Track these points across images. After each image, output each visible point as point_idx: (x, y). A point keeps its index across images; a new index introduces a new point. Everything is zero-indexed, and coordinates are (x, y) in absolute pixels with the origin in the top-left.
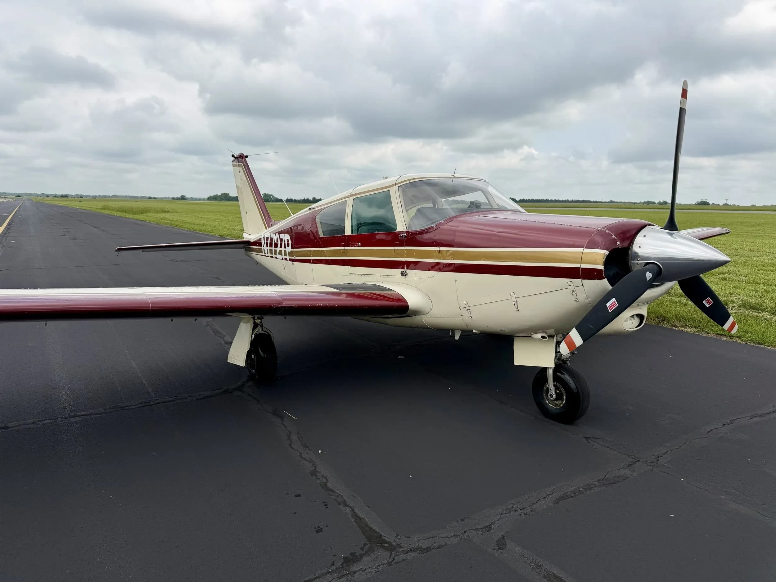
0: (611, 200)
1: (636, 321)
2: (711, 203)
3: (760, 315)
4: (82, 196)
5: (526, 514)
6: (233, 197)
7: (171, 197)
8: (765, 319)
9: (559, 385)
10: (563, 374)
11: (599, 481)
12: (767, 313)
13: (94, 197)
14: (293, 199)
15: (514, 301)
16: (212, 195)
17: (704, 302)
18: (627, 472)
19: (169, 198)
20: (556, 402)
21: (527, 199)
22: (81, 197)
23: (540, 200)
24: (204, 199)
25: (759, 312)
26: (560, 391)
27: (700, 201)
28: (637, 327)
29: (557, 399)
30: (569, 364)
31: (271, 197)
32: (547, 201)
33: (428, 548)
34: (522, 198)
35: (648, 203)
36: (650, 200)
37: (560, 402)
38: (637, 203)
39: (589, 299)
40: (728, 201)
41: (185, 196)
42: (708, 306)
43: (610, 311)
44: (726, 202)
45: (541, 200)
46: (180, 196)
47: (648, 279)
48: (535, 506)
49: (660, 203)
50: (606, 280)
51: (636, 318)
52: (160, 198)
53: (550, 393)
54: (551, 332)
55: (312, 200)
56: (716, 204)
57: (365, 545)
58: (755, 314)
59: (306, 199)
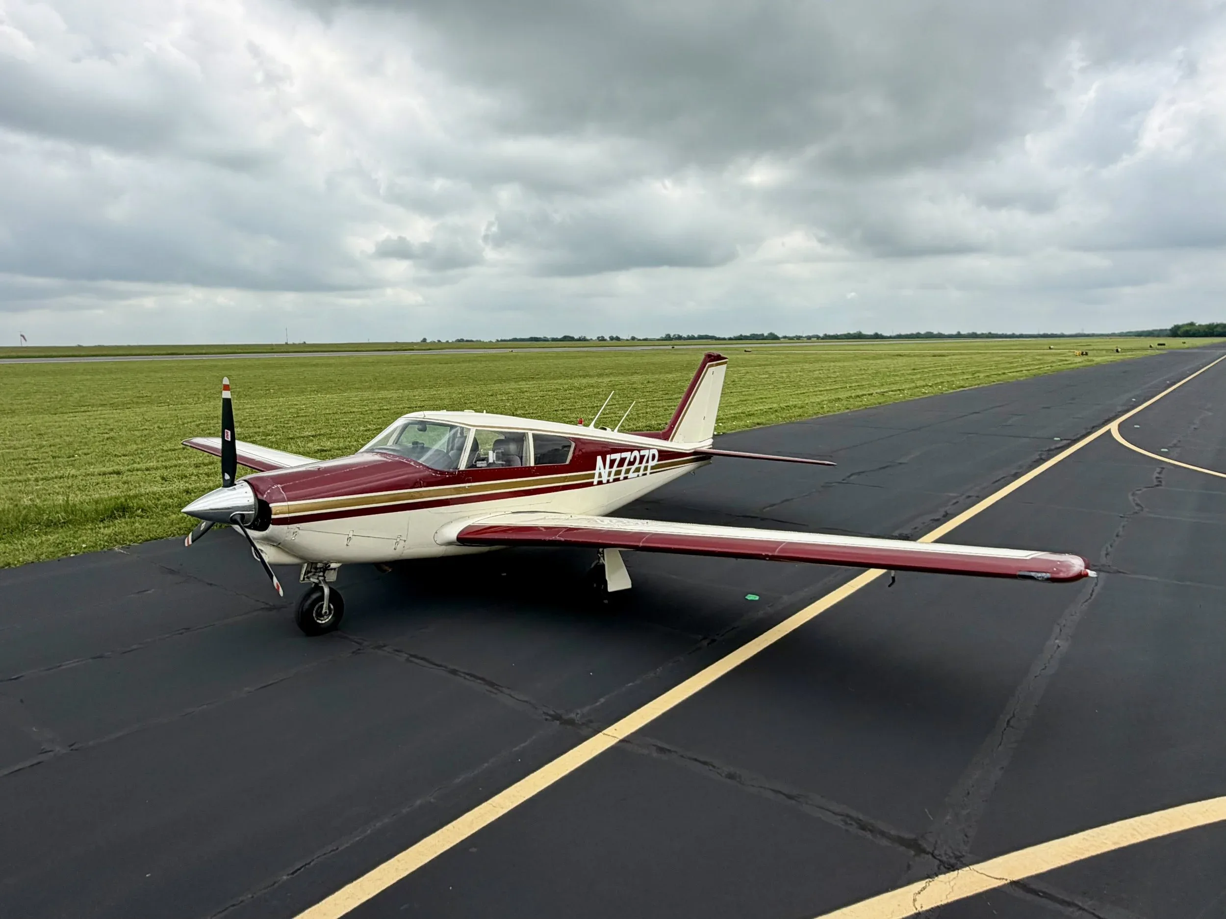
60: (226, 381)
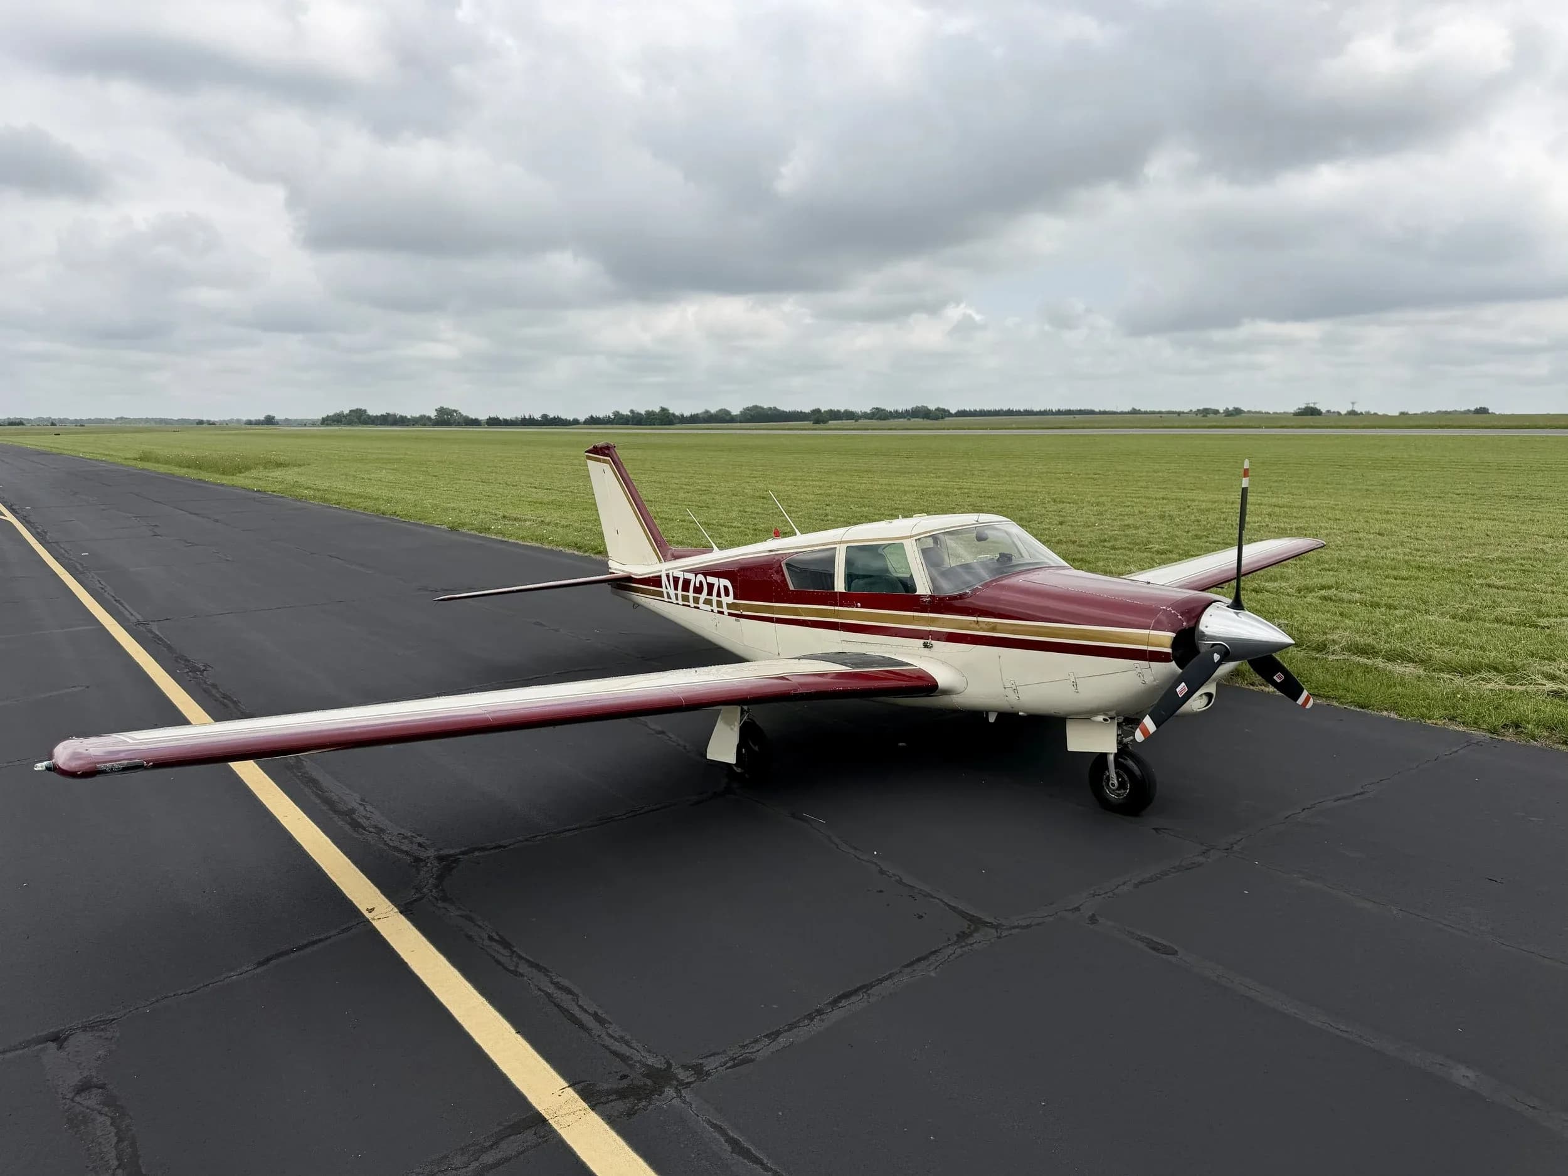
0: (1134, 409)
1: (1205, 700)
2: (1324, 410)
3: (1370, 662)
4: (54, 422)
5: (1109, 897)
6: (375, 416)
7: (245, 418)
8: (1376, 669)
9: (1121, 772)
10: (1125, 759)
11: (1174, 868)
12: (1380, 659)
13: (80, 423)
14: (501, 418)
15: (1073, 682)
16: (331, 414)
17: (1275, 677)
18: (1201, 859)
19: (238, 421)
20: (1117, 792)
21: (970, 411)
22: (53, 424)
23: (996, 410)
24: (313, 423)
25: (1368, 659)
26: (1123, 779)
27: (1303, 406)
28: (1205, 706)
29: (1118, 789)
30: (1130, 748)
31: (455, 414)
32: (1010, 413)
33: (1028, 925)
34: (961, 408)
35: (1206, 412)
36: (1208, 407)
37: (1123, 791)
38: (1183, 413)
39: (1157, 681)
40: (1355, 406)
41: (274, 417)
42: (1279, 681)
43: (1180, 696)
44: (1353, 407)
45: (999, 411)
46: (264, 416)
47: (1216, 661)
48: (1116, 891)
49: (1228, 413)
50: (1174, 662)
51: (1204, 696)
52: (221, 423)
53: (1111, 782)
54: (1113, 713)
55: (540, 419)
56: (1334, 412)
57: (969, 925)
58: (1363, 660)
59: (527, 417)
60: (1246, 465)
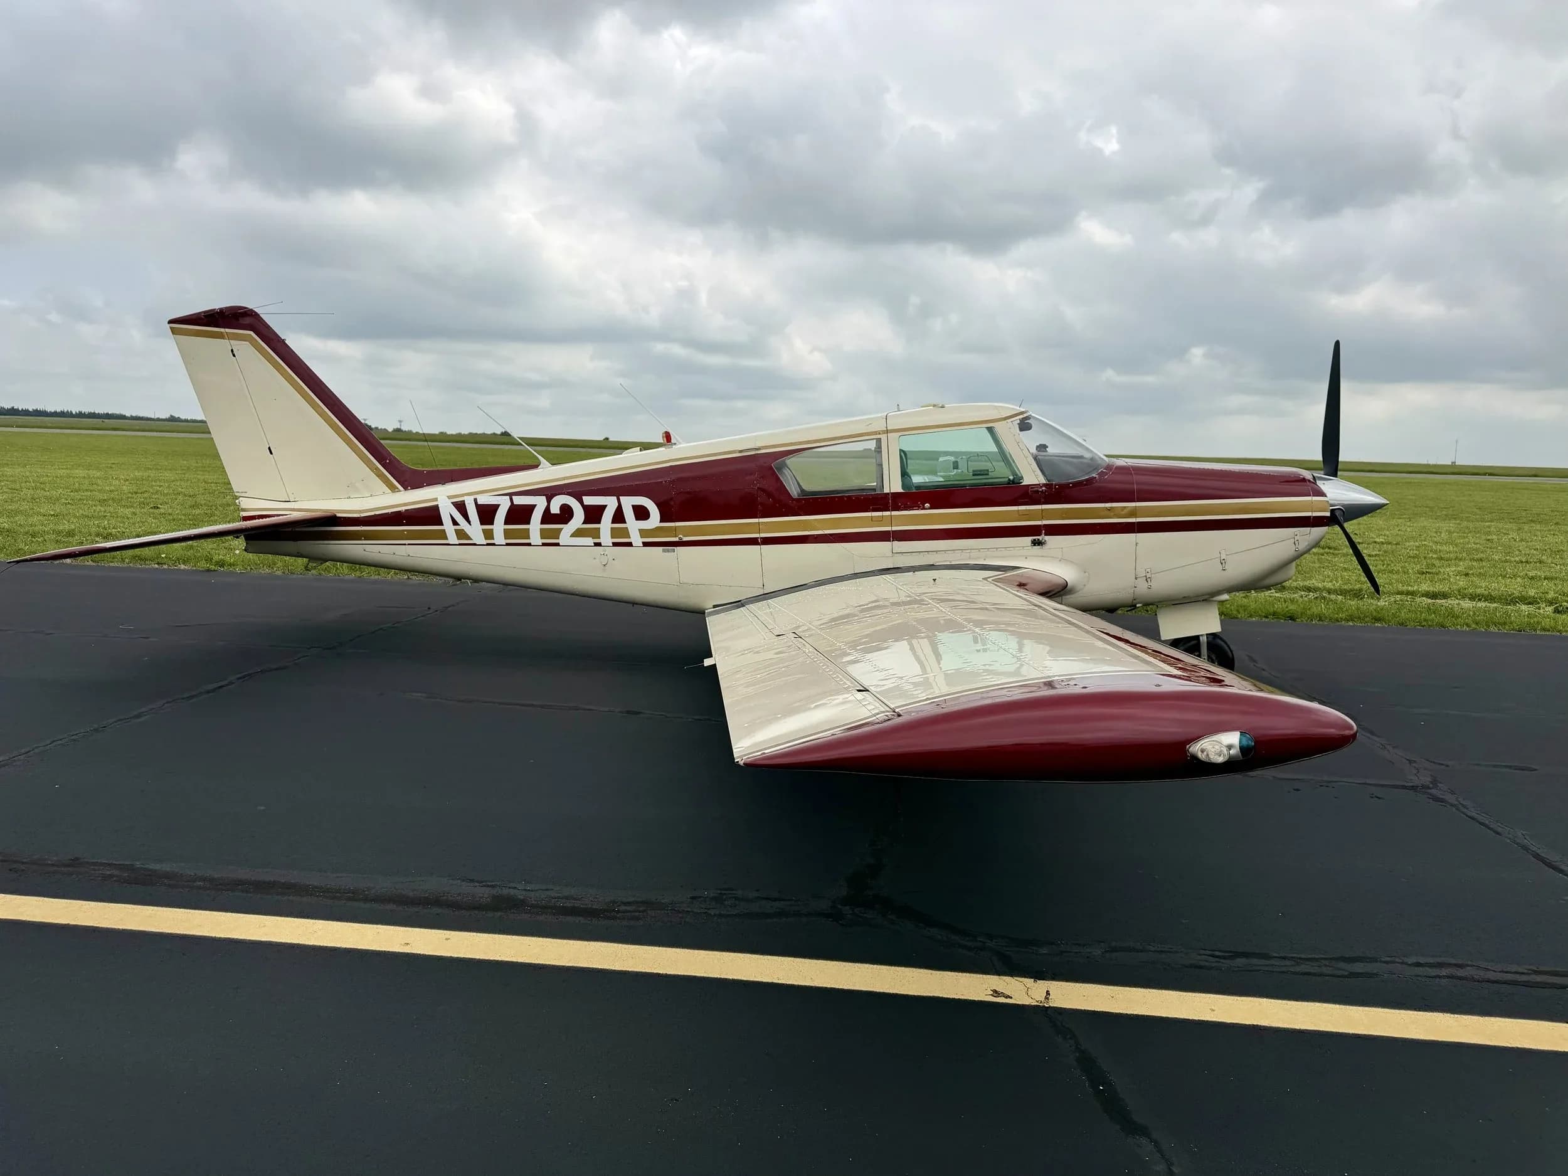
0: (171, 416)
15: (1223, 560)
39: (1308, 547)
